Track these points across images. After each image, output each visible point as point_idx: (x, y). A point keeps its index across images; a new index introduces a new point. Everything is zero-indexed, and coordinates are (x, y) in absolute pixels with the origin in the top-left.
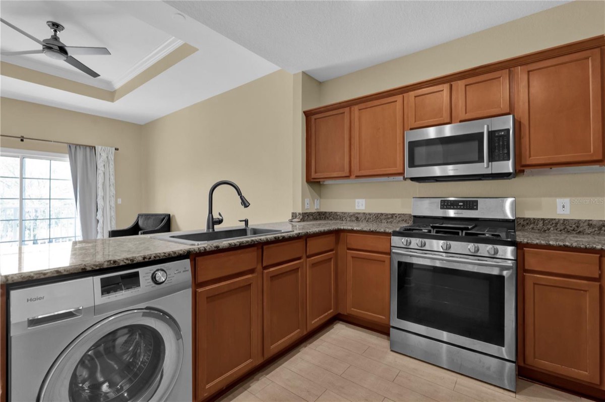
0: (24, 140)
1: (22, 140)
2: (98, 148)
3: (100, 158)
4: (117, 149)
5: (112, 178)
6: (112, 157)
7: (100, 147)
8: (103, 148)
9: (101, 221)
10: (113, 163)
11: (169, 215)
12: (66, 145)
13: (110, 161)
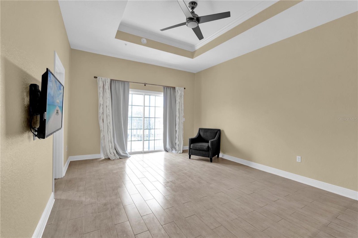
0: (146, 85)
1: (145, 85)
2: (177, 89)
3: (178, 94)
4: (185, 89)
5: (183, 106)
6: (183, 93)
7: (177, 88)
8: (179, 88)
9: (178, 131)
10: (183, 97)
11: (220, 130)
12: (162, 87)
13: (182, 96)
